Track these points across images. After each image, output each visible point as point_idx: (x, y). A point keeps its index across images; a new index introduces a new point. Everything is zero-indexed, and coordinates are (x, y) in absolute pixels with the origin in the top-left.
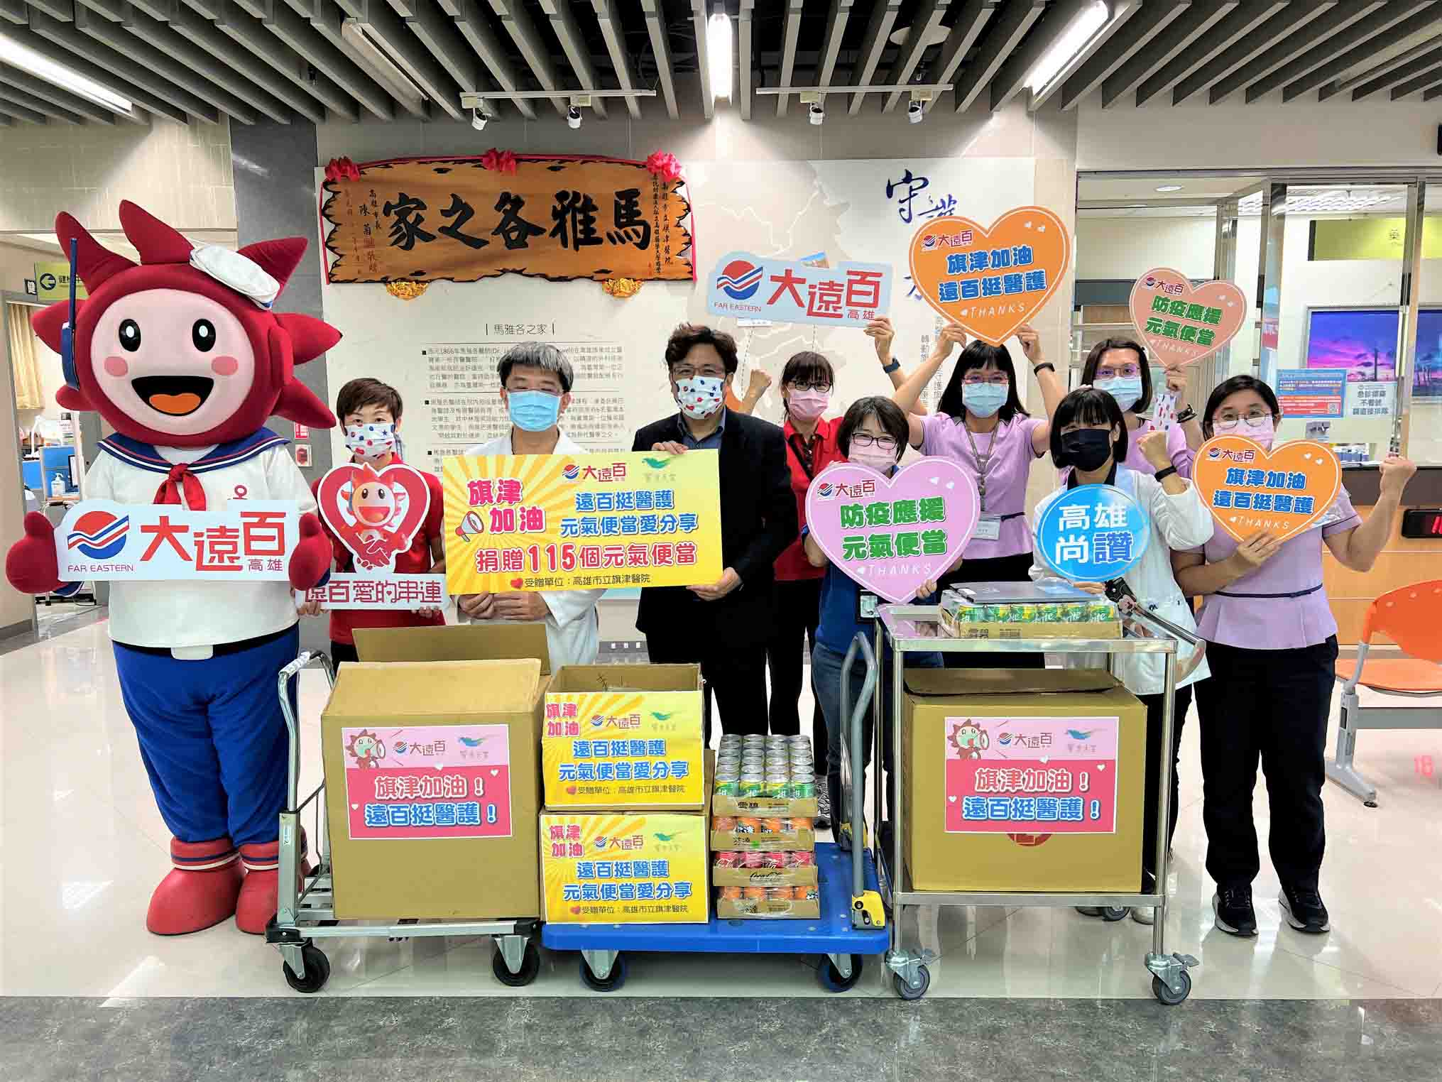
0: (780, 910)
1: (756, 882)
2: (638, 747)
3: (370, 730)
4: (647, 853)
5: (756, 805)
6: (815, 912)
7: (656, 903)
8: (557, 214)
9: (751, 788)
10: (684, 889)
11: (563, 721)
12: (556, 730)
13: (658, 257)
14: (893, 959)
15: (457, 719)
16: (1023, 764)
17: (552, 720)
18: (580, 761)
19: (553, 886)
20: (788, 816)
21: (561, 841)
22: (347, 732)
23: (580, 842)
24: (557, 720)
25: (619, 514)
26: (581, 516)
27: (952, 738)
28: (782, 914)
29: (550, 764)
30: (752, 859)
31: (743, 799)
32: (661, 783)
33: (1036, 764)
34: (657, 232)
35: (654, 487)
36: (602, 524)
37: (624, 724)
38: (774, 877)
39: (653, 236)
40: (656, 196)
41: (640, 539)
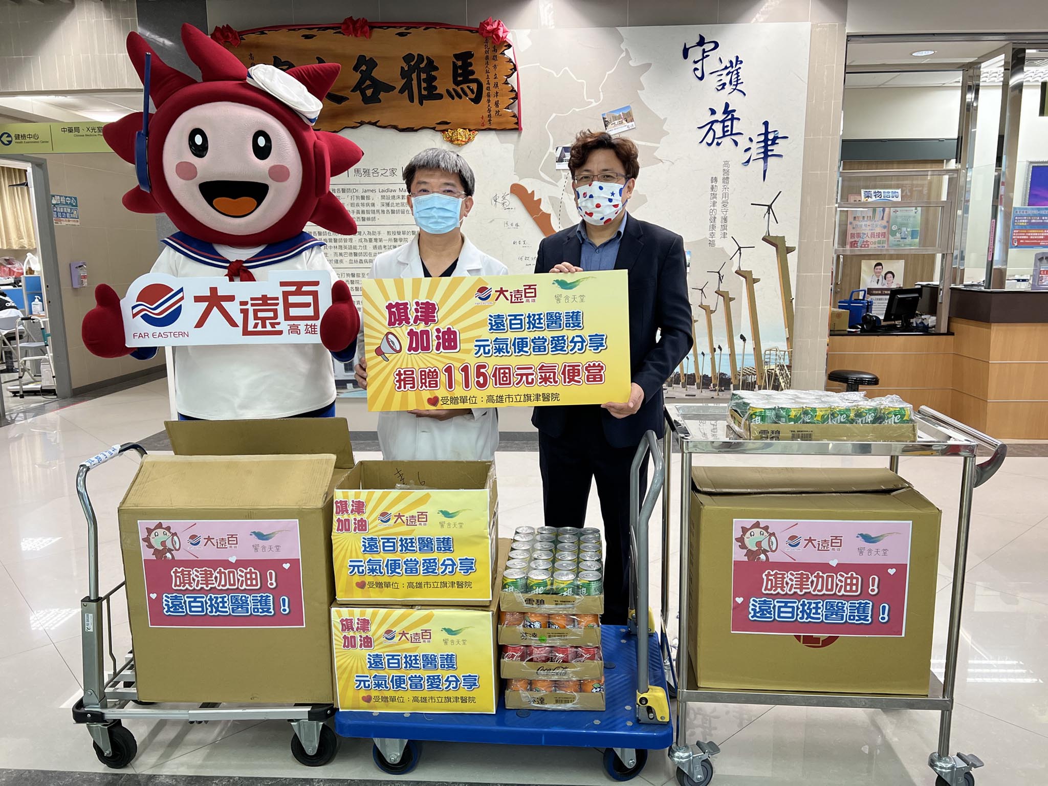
0: (568, 702)
1: (542, 676)
2: (426, 544)
3: (165, 523)
4: (436, 646)
5: (542, 602)
6: (600, 705)
7: (445, 694)
8: (404, 74)
9: (539, 585)
10: (472, 682)
11: (352, 517)
12: (345, 526)
13: (489, 111)
14: (677, 754)
15: (250, 514)
16: (811, 567)
17: (340, 516)
18: (369, 557)
19: (345, 676)
20: (574, 613)
21: (352, 634)
22: (143, 525)
23: (370, 634)
24: (346, 516)
25: (529, 335)
26: (494, 336)
27: (741, 540)
28: (569, 706)
29: (341, 557)
30: (538, 654)
31: (528, 595)
32: (448, 579)
33: (825, 567)
34: (488, 88)
35: (564, 309)
36: (514, 345)
37: (412, 521)
38: (560, 671)
39: (485, 92)
40: (487, 58)
41: (549, 359)
